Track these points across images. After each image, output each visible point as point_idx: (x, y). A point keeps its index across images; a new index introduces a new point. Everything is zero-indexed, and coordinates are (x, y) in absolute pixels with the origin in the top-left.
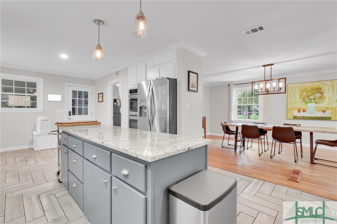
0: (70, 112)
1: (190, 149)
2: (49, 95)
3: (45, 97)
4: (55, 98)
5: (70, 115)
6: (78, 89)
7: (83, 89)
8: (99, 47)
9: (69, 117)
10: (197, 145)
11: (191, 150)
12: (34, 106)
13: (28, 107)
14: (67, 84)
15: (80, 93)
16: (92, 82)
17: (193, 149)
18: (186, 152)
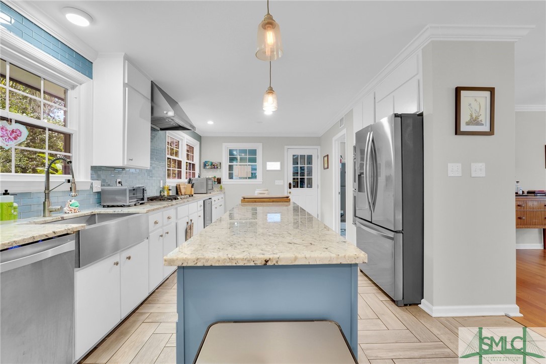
0: (290, 184)
1: (269, 263)
2: (268, 164)
3: (264, 166)
4: (274, 166)
5: (290, 188)
6: (299, 152)
7: (306, 153)
8: (271, 91)
9: (289, 190)
10: (296, 259)
11: (274, 266)
12: (253, 176)
13: (249, 178)
14: (286, 147)
15: (302, 157)
16: (318, 141)
17: (280, 263)
18: (256, 267)
